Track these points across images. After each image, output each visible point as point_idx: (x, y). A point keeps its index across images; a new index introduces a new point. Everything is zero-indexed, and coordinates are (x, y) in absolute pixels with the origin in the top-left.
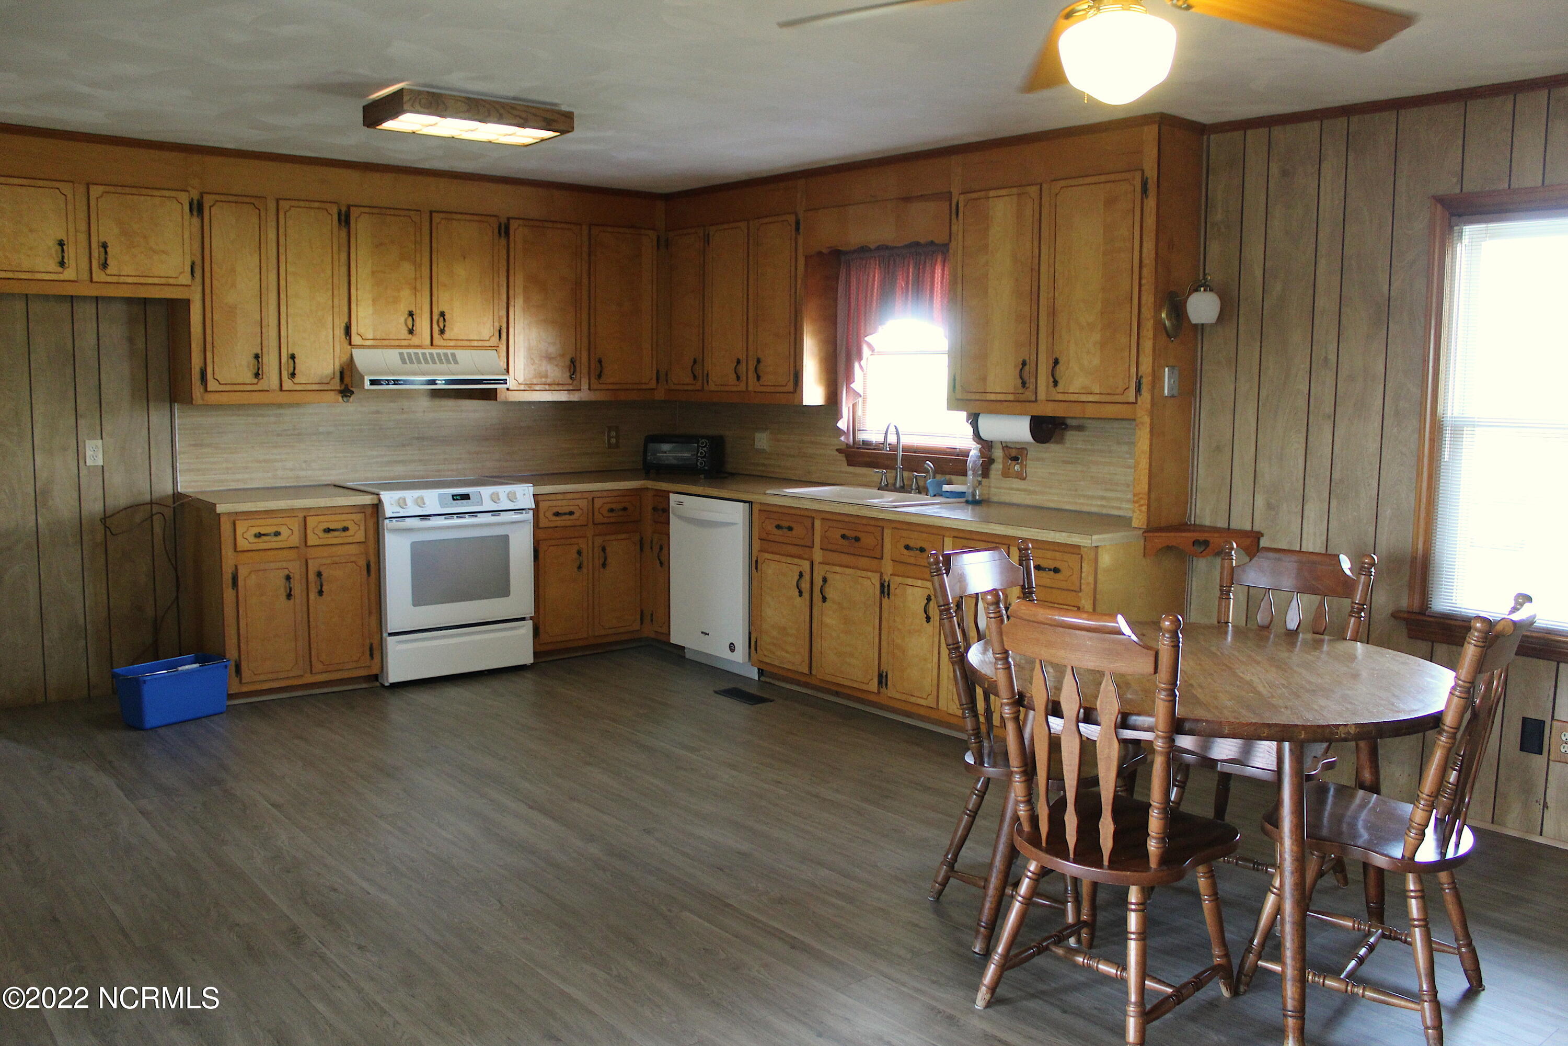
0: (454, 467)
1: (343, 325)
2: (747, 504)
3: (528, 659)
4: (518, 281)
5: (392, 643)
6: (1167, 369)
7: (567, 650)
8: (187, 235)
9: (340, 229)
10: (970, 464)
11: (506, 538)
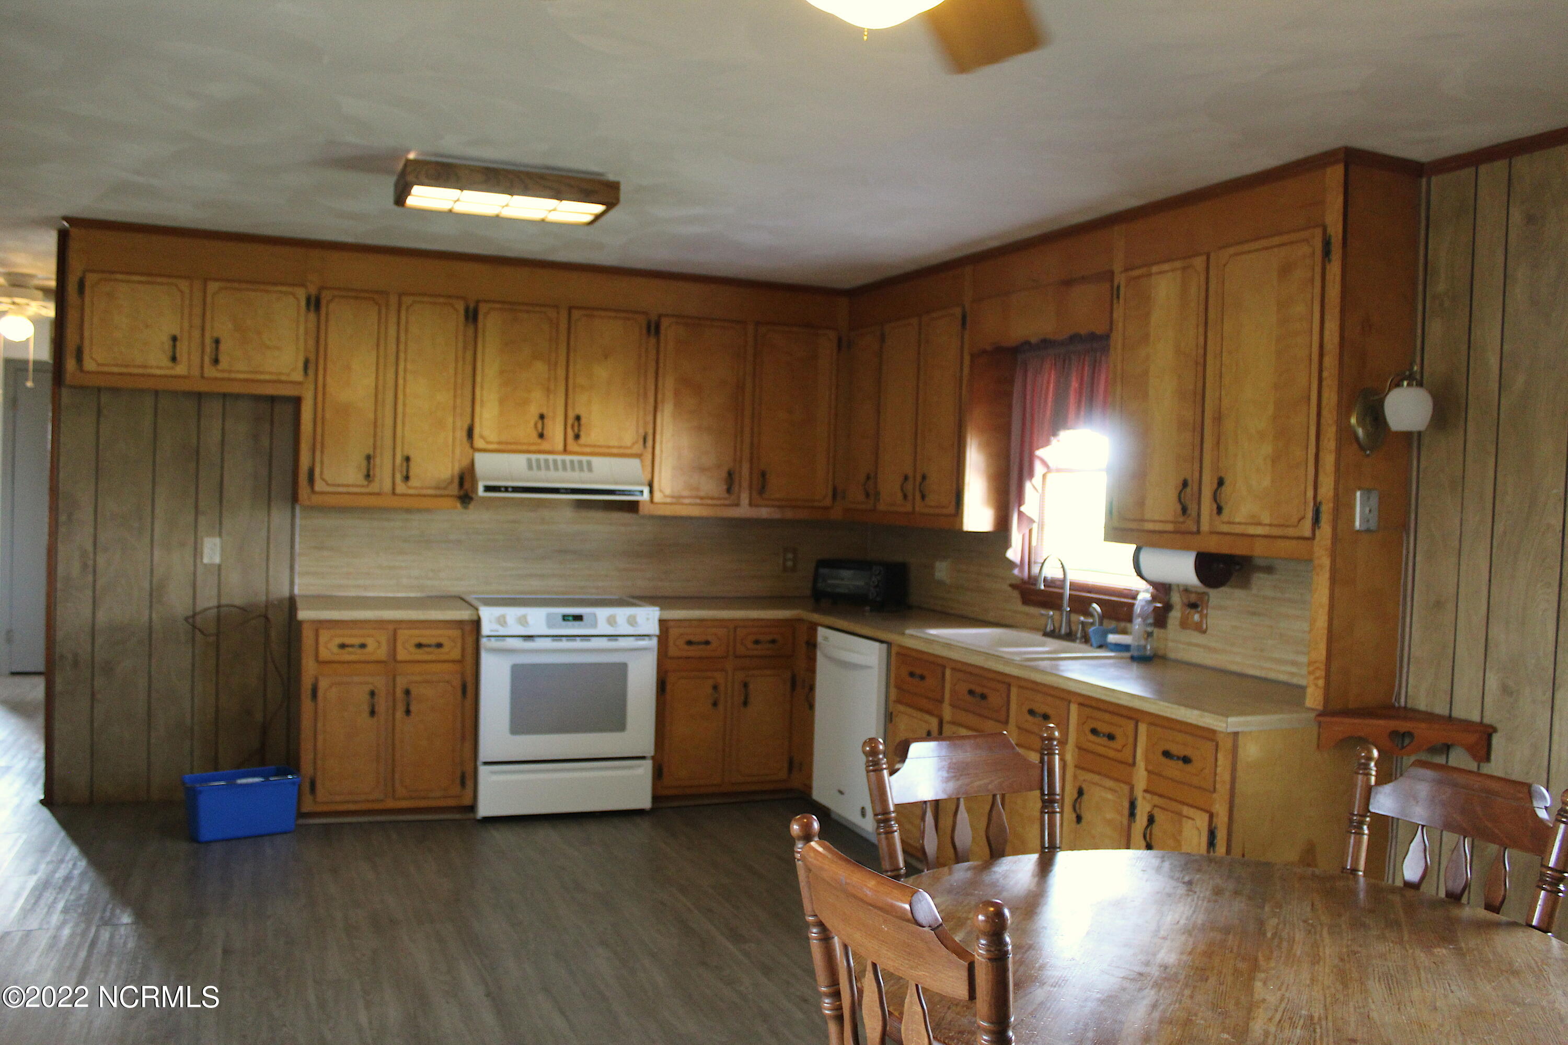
0: (600, 584)
1: (466, 426)
2: (884, 646)
3: (645, 802)
4: (669, 383)
5: (483, 771)
6: (1358, 494)
7: (701, 796)
8: (302, 330)
9: (466, 326)
10: (1137, 609)
11: (623, 667)
